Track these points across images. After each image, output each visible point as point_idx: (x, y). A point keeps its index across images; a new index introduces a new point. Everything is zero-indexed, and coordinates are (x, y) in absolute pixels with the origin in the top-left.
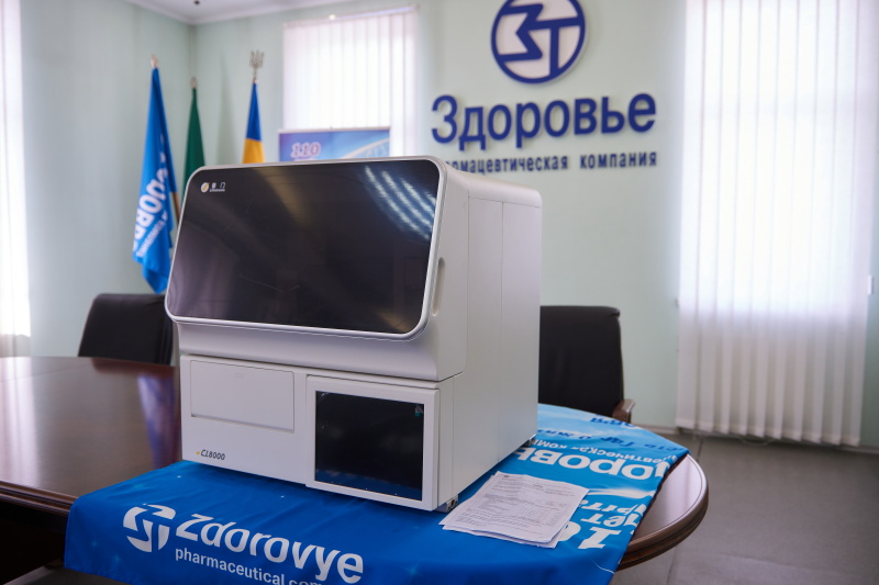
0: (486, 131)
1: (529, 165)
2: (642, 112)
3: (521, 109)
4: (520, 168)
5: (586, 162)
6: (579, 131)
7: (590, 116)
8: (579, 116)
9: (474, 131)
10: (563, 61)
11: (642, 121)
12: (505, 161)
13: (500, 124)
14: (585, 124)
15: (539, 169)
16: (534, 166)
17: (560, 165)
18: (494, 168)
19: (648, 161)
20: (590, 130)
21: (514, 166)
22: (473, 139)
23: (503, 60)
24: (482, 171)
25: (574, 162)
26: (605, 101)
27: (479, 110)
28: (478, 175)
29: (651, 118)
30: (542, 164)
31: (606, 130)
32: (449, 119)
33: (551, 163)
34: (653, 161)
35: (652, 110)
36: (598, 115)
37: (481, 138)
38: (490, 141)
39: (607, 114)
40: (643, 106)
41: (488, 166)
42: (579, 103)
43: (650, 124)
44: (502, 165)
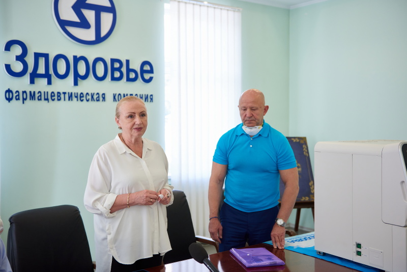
0: (51, 71)
1: (81, 97)
2: (146, 71)
3: (77, 60)
4: (75, 99)
5: (116, 97)
6: (113, 79)
7: (119, 69)
8: (113, 70)
9: (41, 70)
10: (103, 33)
11: (147, 76)
12: (64, 93)
13: (62, 68)
14: (117, 74)
15: (88, 101)
16: (84, 98)
17: (101, 99)
18: (56, 97)
19: (149, 100)
20: (120, 79)
21: (70, 97)
22: (41, 76)
23: (63, 24)
24: (47, 99)
25: (109, 97)
26: (128, 62)
27: (46, 56)
28: (43, 102)
29: (151, 75)
30: (90, 97)
31: (129, 80)
32: (21, 58)
33: (95, 97)
34: (152, 99)
35: (151, 71)
36: (124, 70)
37: (47, 75)
38: (54, 79)
39: (129, 70)
40: (147, 68)
41: (52, 96)
42: (113, 61)
43: (151, 79)
44: (62, 96)
